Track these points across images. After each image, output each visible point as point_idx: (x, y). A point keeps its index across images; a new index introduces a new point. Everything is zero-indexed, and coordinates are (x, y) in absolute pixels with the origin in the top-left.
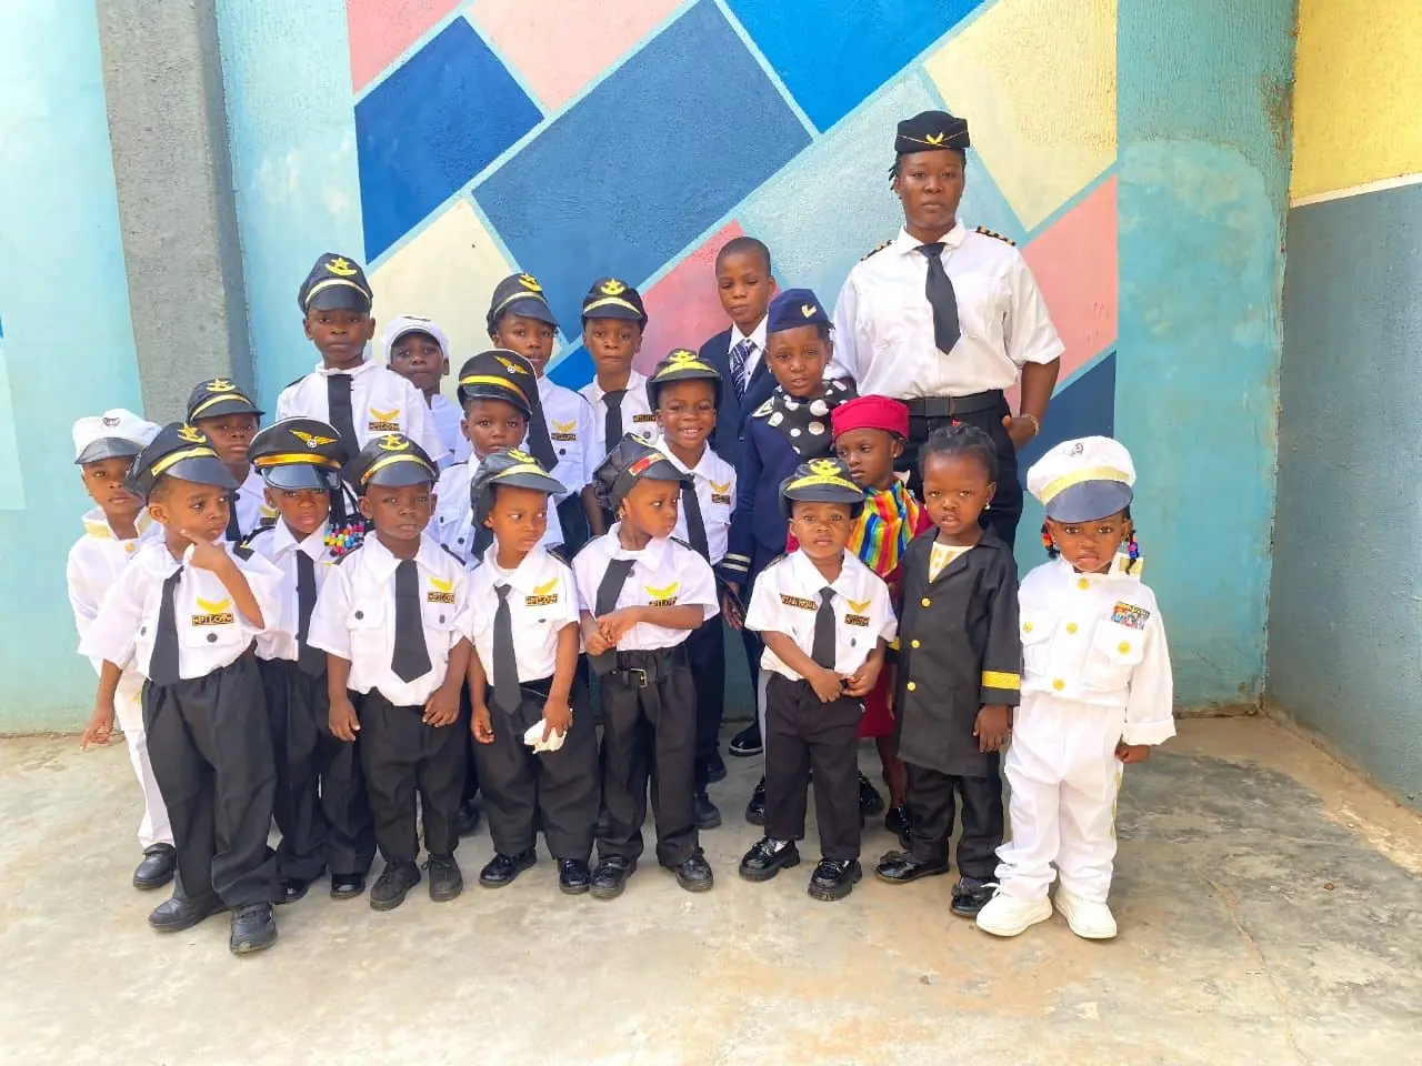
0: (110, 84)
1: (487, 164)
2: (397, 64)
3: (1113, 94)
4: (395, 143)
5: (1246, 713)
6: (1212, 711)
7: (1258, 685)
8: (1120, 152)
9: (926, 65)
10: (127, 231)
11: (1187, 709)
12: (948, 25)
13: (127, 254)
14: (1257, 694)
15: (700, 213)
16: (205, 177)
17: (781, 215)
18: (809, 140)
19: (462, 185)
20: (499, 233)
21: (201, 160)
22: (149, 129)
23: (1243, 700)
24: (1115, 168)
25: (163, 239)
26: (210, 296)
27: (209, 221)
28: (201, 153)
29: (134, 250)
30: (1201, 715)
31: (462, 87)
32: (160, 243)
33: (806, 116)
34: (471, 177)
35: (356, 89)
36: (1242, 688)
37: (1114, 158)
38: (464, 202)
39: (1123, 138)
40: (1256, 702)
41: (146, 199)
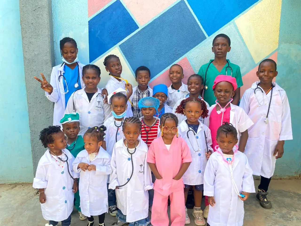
0: (21, 10)
1: (123, 39)
2: (100, 11)
3: (279, 32)
4: (99, 32)
5: (296, 178)
6: (288, 178)
7: (299, 172)
8: (279, 45)
9: (235, 21)
10: (24, 51)
11: (283, 177)
12: (241, 12)
13: (25, 58)
14: (298, 174)
15: (177, 55)
16: (48, 38)
17: (197, 56)
18: (206, 38)
19: (117, 44)
20: (125, 57)
21: (47, 33)
22: (32, 24)
23: (296, 175)
24: (277, 50)
25: (35, 54)
26: (48, 70)
27: (48, 50)
28: (47, 31)
29: (27, 57)
30: (286, 179)
31: (118, 18)
32: (34, 55)
33: (205, 32)
34: (119, 42)
35: (89, 17)
36: (295, 172)
37: (277, 47)
38: (117, 48)
39: (280, 42)
40: (298, 176)
41: (30, 43)
